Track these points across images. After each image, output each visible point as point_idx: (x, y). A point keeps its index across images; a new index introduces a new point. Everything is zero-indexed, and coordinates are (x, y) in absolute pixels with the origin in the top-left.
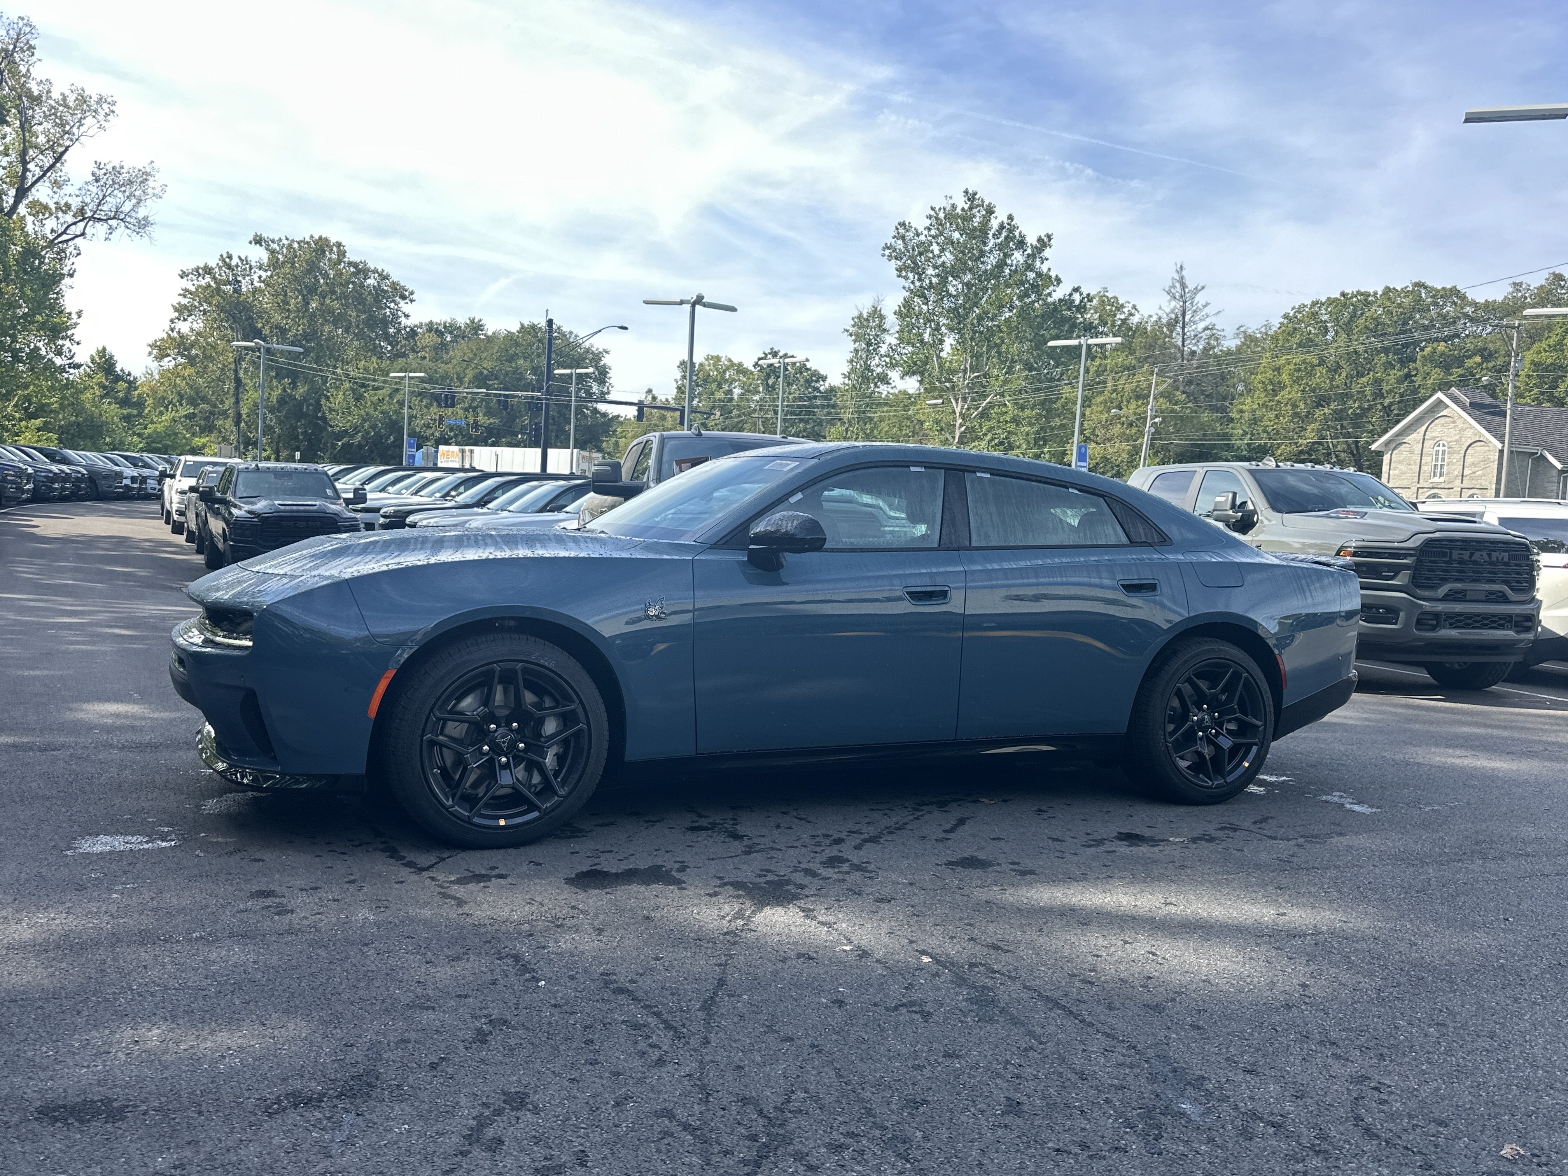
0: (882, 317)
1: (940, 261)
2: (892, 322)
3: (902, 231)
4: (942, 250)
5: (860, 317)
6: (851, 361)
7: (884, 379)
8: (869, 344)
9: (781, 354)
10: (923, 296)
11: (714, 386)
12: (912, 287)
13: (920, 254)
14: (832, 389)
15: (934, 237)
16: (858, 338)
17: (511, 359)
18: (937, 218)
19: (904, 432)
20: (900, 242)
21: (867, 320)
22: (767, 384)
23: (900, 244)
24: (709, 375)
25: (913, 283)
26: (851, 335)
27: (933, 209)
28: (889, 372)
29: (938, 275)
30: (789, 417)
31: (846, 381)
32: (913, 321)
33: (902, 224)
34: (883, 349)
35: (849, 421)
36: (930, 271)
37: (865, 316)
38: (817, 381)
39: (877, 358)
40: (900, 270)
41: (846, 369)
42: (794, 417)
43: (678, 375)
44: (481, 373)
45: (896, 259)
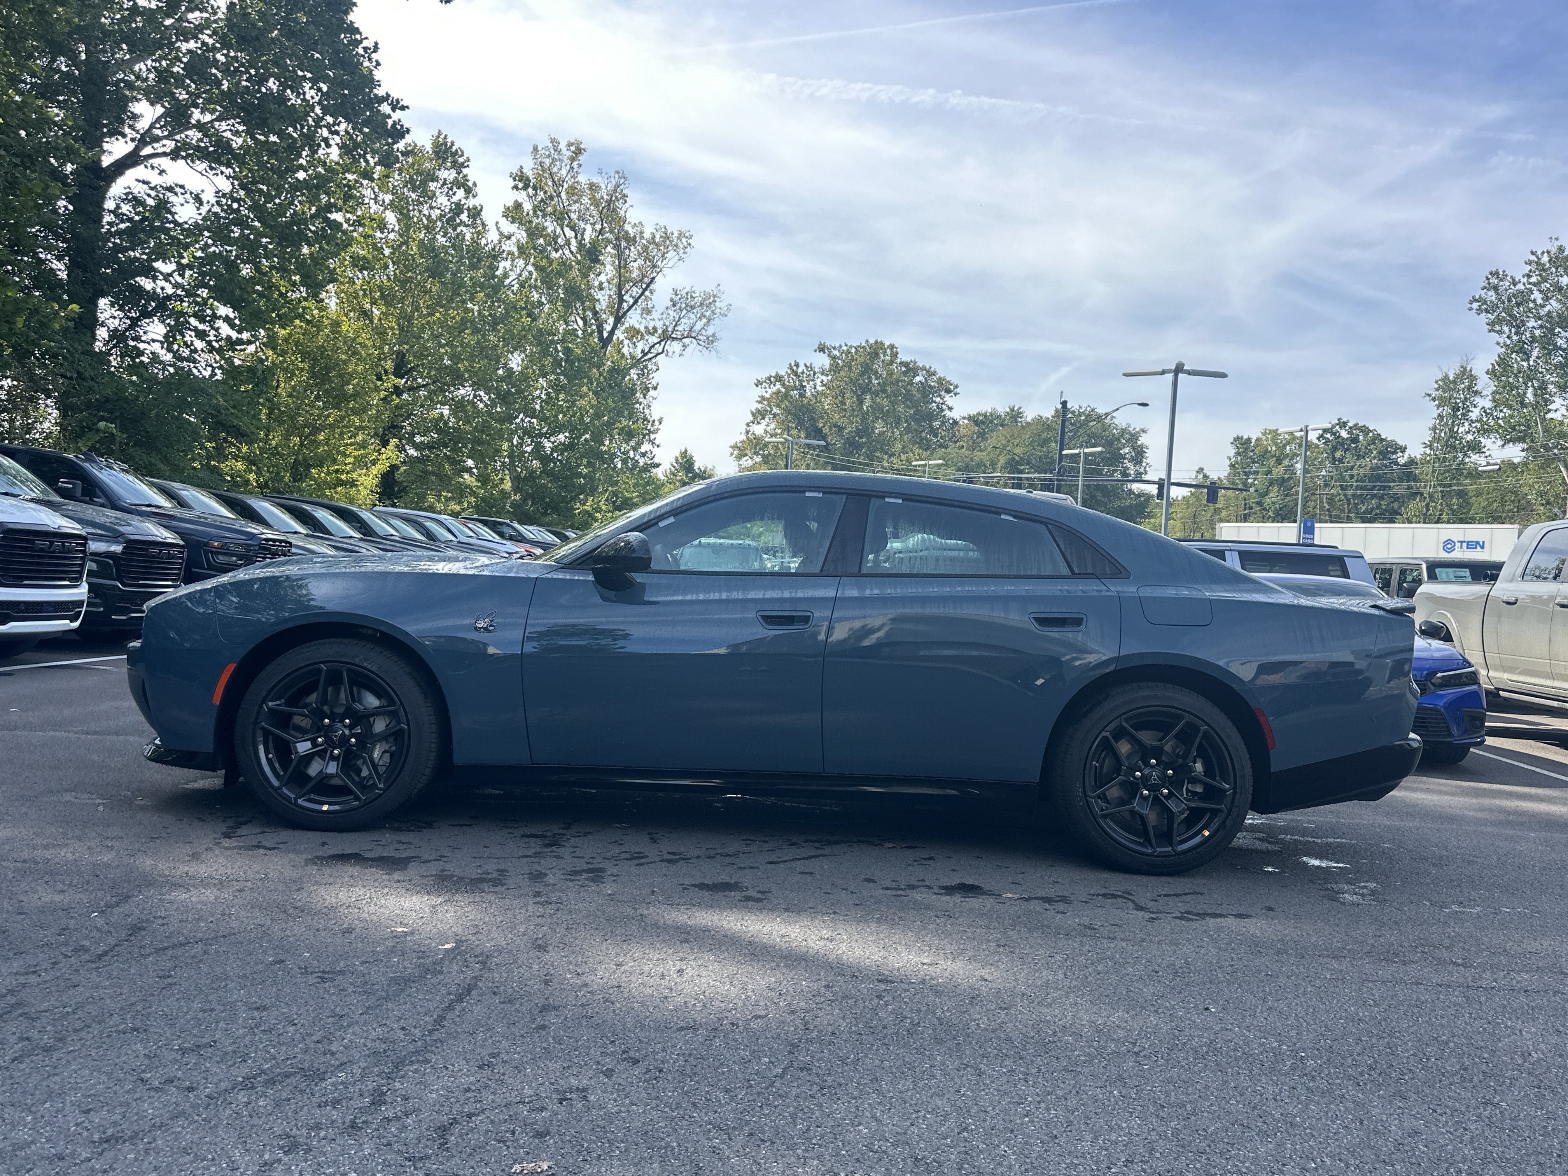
0: (1473, 378)
1: (1543, 312)
2: (1486, 385)
3: (1494, 281)
4: (1547, 299)
5: (1446, 378)
6: (1434, 429)
7: (1476, 447)
8: (1456, 409)
9: (1350, 424)
10: (1521, 351)
11: (1272, 462)
12: (1508, 342)
13: (1518, 305)
14: (1412, 462)
15: (1535, 284)
16: (1442, 402)
17: (1045, 442)
18: (1538, 263)
19: (1506, 508)
20: (1492, 293)
21: (1454, 382)
22: (1334, 458)
23: (1491, 296)
24: (1267, 451)
25: (1509, 337)
26: (1434, 400)
27: (1533, 253)
28: (1482, 439)
29: (1541, 327)
30: (1359, 492)
31: (1428, 451)
32: (1511, 380)
33: (1495, 274)
34: (1474, 414)
35: (1431, 496)
36: (1532, 323)
37: (1451, 378)
38: (1395, 453)
39: (1466, 424)
40: (1492, 324)
41: (1428, 437)
42: (1365, 492)
43: (1232, 451)
44: (1014, 459)
45: (1487, 311)
